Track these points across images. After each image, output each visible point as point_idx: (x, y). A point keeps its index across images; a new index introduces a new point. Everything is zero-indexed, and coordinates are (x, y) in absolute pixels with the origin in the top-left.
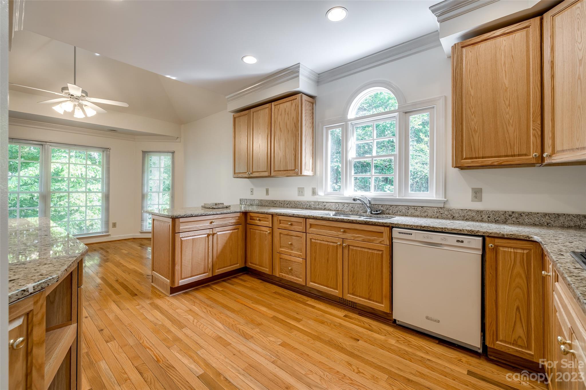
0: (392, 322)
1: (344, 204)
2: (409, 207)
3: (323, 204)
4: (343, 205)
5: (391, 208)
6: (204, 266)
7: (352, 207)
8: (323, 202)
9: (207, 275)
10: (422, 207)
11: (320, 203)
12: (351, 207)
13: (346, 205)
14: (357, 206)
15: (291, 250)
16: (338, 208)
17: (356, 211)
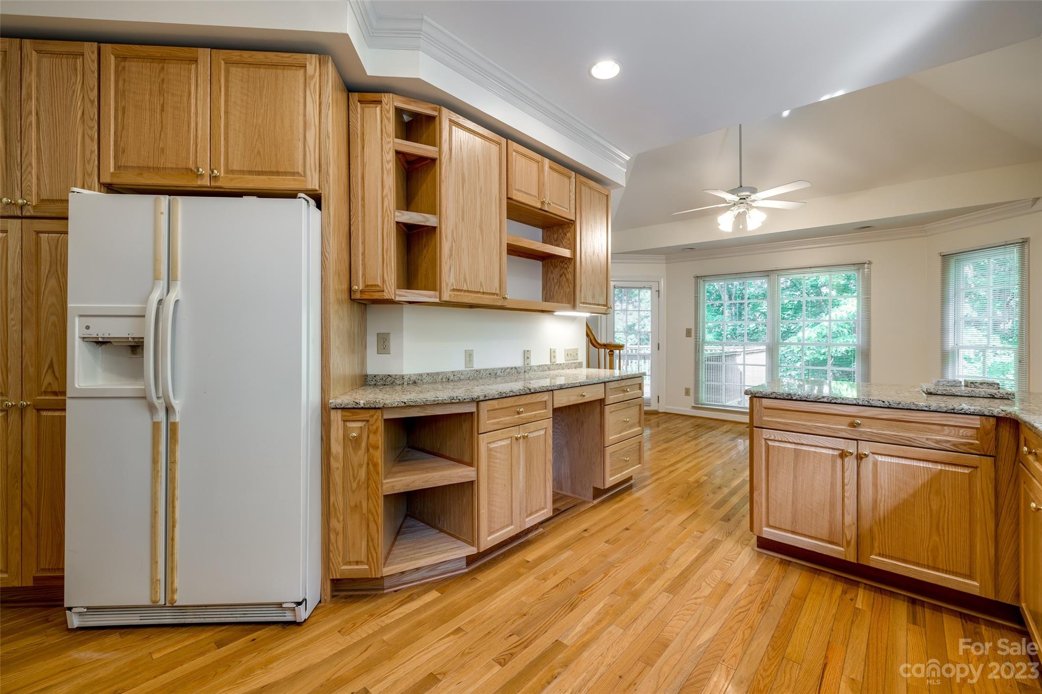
6: (831, 526)
9: (840, 552)
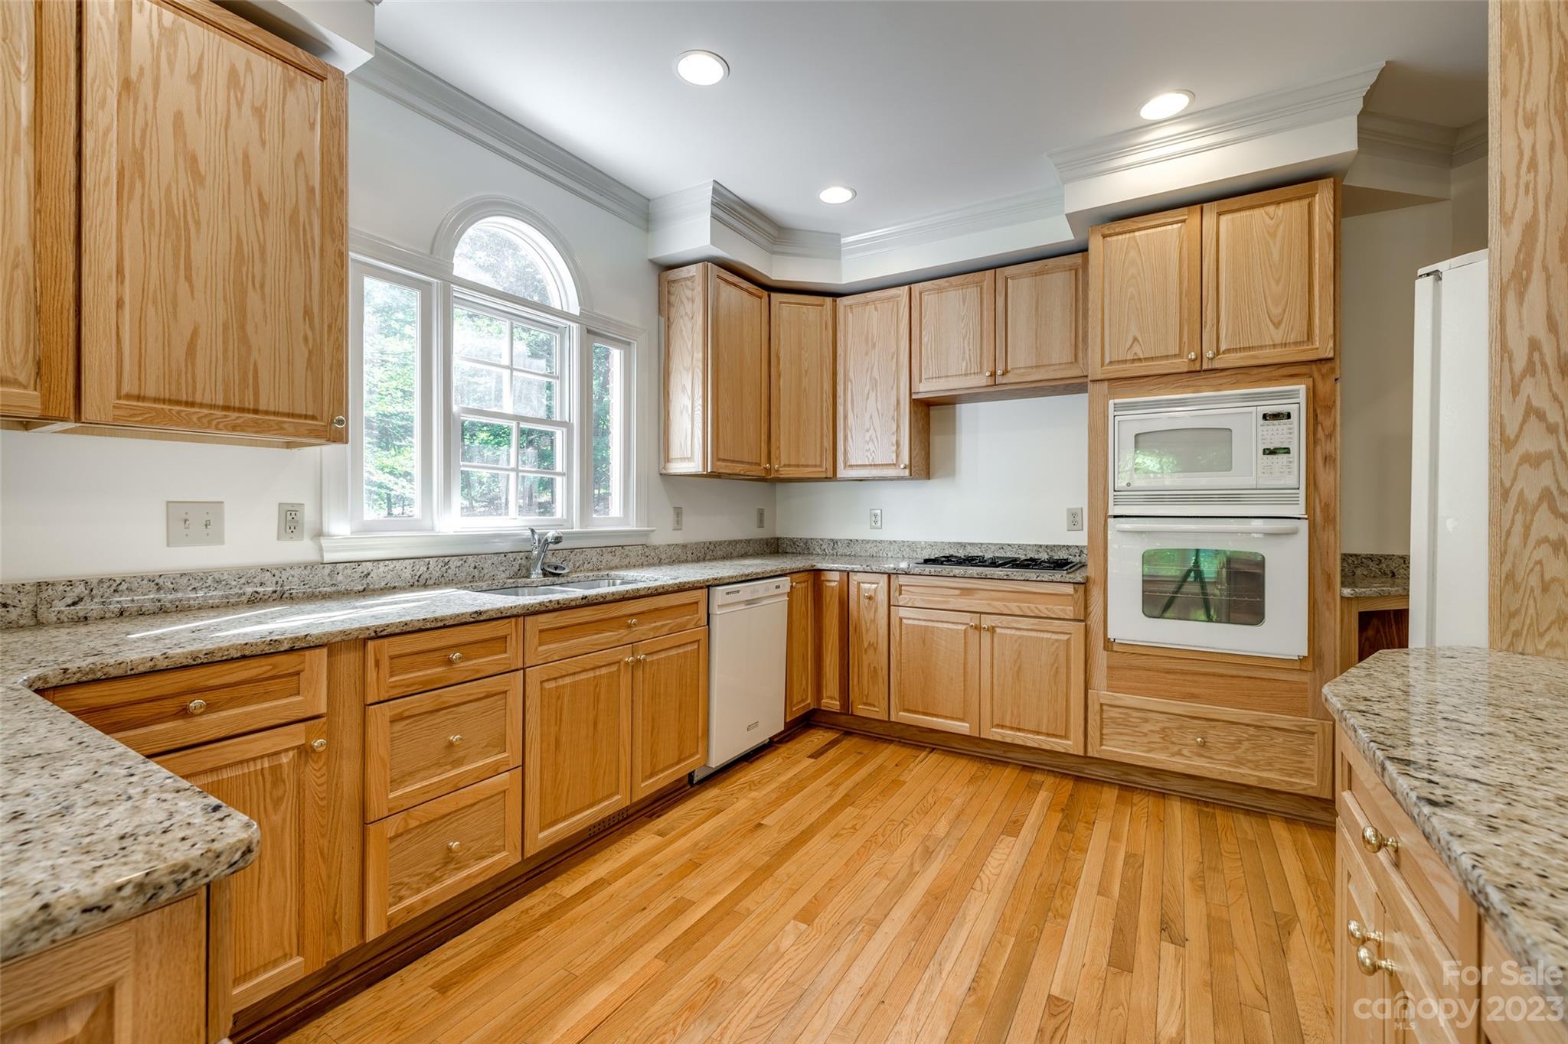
0: (689, 787)
1: (447, 559)
2: (604, 549)
3: (360, 569)
4: (446, 564)
5: (572, 556)
7: (475, 568)
8: (359, 562)
10: (622, 547)
11: (340, 567)
12: (473, 565)
13: (454, 563)
14: (489, 562)
15: (453, 768)
16: (426, 576)
17: (486, 577)
